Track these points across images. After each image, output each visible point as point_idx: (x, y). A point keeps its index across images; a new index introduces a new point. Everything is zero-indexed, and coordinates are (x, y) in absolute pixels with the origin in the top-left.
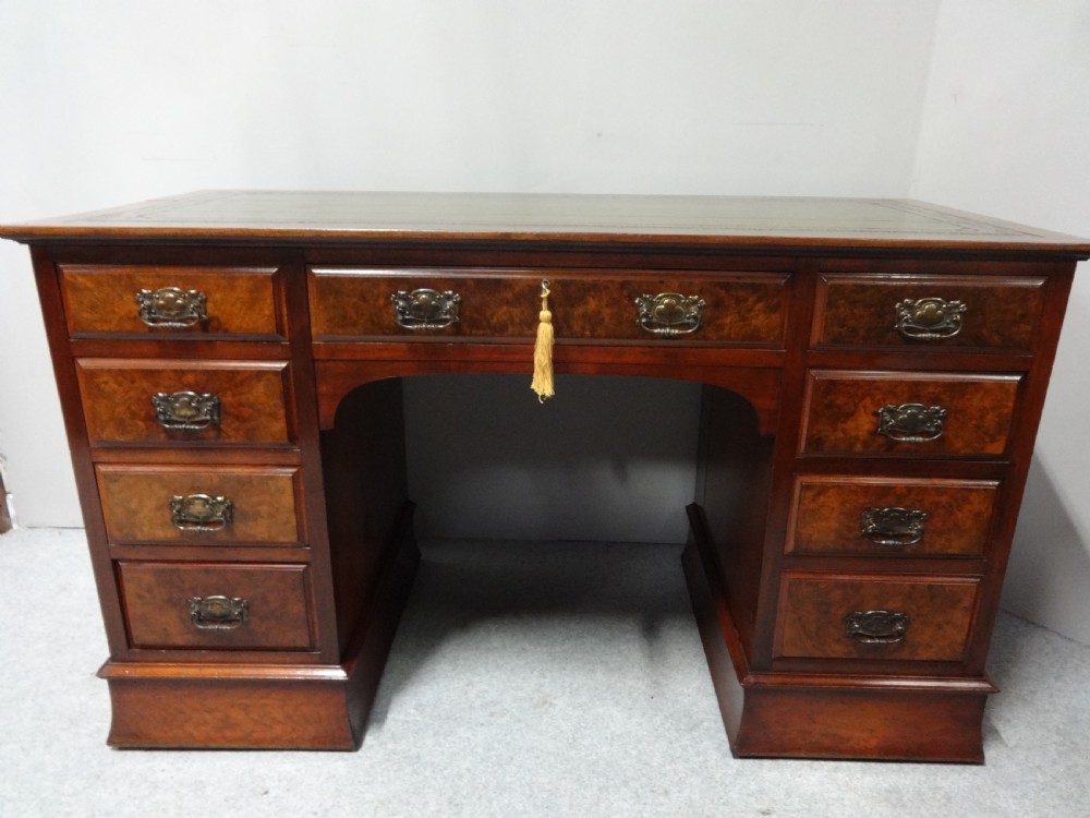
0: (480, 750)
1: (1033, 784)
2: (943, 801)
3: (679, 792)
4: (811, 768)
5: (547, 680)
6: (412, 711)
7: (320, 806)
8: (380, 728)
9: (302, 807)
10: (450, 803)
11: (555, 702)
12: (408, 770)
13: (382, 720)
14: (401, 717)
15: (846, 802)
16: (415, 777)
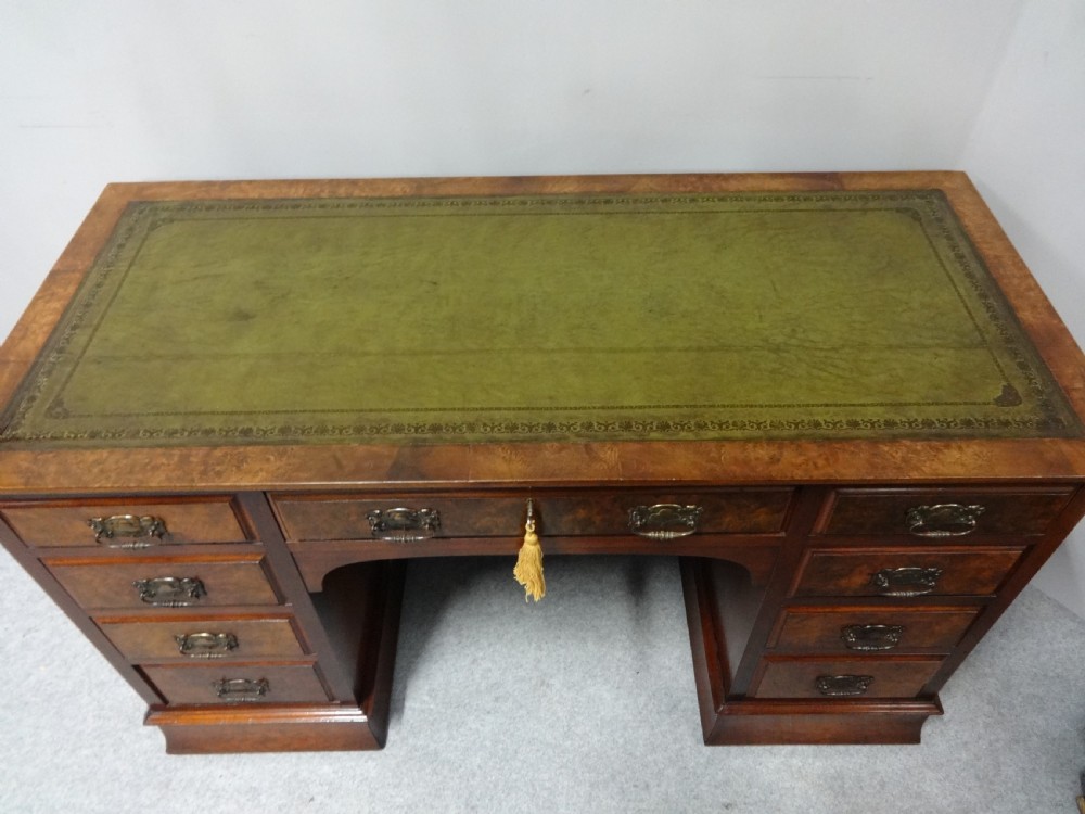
0: (488, 743)
1: (957, 764)
2: (878, 787)
3: (658, 785)
4: (771, 752)
5: (544, 653)
6: (426, 698)
8: (400, 718)
10: (467, 805)
11: (552, 681)
12: (429, 770)
13: (400, 710)
14: (417, 706)
15: (796, 792)
16: (435, 777)
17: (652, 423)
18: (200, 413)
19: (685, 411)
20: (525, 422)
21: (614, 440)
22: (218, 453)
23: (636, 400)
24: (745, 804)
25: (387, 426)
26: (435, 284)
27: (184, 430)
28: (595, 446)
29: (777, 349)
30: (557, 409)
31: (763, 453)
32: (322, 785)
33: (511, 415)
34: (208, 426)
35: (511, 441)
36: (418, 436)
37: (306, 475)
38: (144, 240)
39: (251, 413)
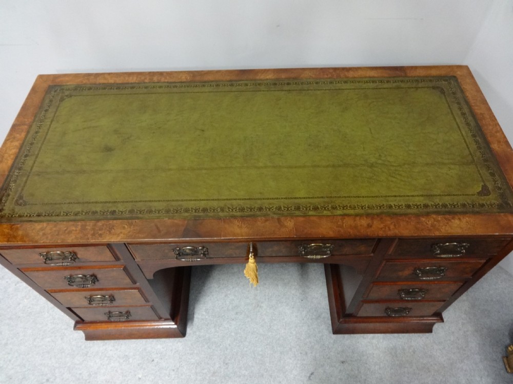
0: (233, 334)
1: (449, 342)
2: (412, 353)
3: (311, 353)
4: (363, 337)
5: (259, 292)
6: (204, 313)
7: (175, 366)
8: (192, 323)
9: (168, 367)
10: (224, 363)
11: (262, 305)
12: (206, 346)
13: (192, 319)
14: (200, 317)
15: (374, 356)
16: (209, 350)
17: (310, 207)
18: (90, 203)
19: (326, 200)
20: (249, 206)
21: (292, 216)
22: (100, 224)
23: (302, 194)
24: (351, 361)
25: (181, 209)
26: (203, 131)
27: (82, 211)
28: (282, 219)
29: (372, 166)
30: (264, 199)
31: (364, 222)
32: (157, 354)
33: (241, 202)
34: (94, 209)
35: (242, 217)
36: (196, 214)
37: (143, 236)
38: (58, 107)
39: (115, 202)
